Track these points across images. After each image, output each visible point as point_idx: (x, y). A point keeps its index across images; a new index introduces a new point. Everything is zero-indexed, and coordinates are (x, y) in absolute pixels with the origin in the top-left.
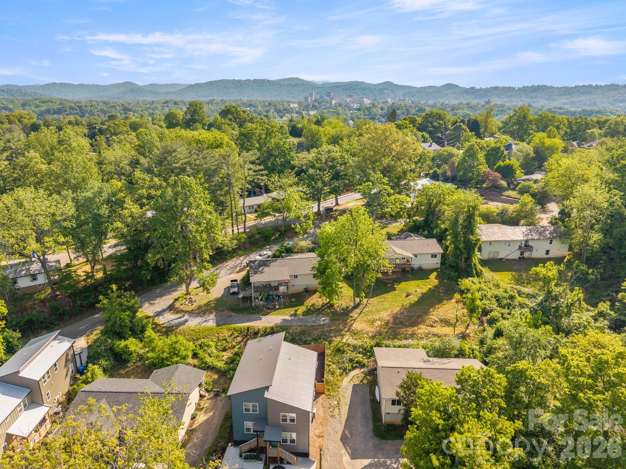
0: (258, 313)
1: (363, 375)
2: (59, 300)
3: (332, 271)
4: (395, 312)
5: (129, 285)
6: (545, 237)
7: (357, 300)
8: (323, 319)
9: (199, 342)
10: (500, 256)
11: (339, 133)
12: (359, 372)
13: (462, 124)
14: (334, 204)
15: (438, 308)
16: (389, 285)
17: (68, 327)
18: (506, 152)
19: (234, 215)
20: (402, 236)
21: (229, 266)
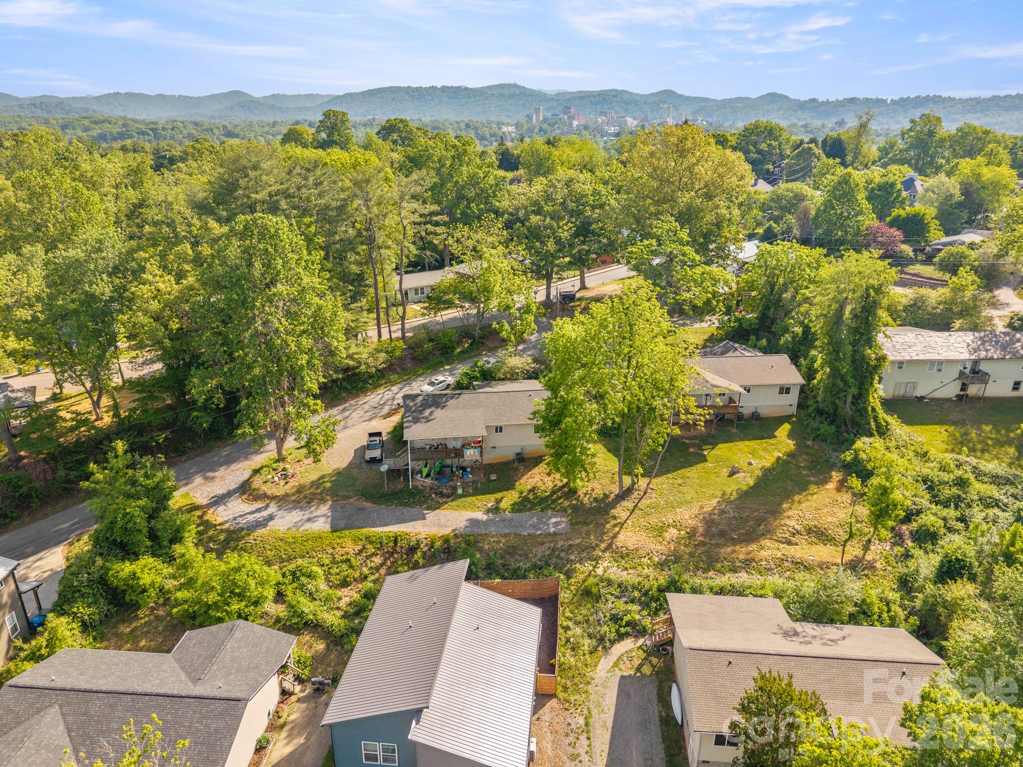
0: (421, 503)
1: (642, 655)
2: (24, 467)
3: (575, 421)
4: (708, 509)
5: (166, 439)
6: (1014, 354)
7: (627, 480)
8: (554, 520)
9: (292, 566)
10: (919, 393)
11: (587, 159)
12: (632, 646)
13: (813, 146)
14: (578, 287)
15: (800, 502)
16: (691, 450)
17: (40, 522)
18: (904, 194)
19: (383, 304)
20: (717, 349)
21: (370, 403)
